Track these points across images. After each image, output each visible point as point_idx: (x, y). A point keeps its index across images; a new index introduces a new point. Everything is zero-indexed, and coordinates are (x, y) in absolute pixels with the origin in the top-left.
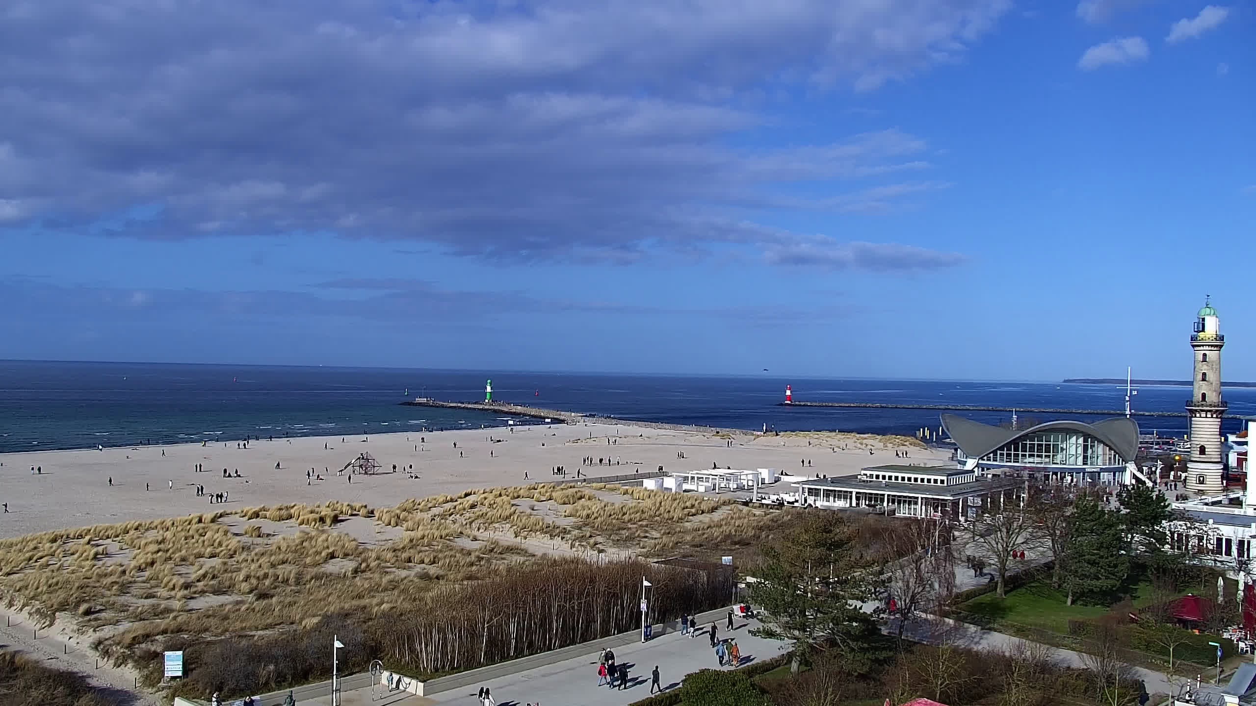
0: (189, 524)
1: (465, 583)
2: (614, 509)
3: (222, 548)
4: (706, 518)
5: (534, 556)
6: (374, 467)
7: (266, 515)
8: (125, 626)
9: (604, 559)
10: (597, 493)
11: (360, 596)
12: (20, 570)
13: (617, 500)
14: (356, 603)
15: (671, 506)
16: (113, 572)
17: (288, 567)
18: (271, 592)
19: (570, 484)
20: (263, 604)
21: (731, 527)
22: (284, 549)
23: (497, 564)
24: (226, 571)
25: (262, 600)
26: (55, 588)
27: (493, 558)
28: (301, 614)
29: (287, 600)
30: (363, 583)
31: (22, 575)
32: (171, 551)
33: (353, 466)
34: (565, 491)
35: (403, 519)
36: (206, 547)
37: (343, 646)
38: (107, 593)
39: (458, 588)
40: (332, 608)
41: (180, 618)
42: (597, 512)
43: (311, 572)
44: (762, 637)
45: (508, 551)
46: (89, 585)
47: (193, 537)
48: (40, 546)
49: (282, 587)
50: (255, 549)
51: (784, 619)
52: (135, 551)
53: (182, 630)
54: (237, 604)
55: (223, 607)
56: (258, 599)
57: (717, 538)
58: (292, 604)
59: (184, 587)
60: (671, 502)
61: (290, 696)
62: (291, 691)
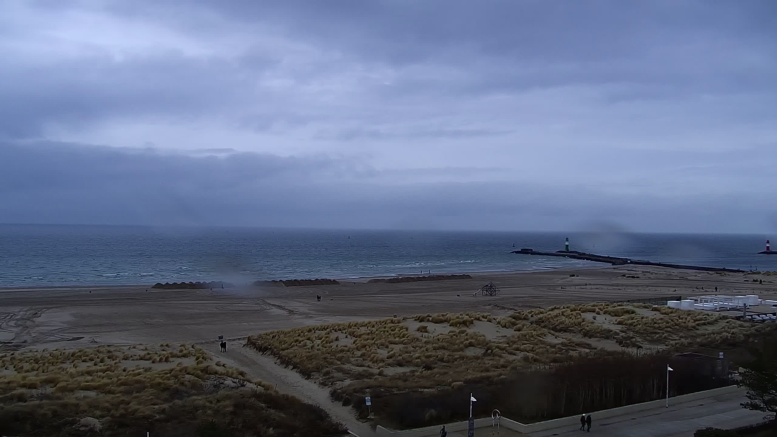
0: (385, 324)
1: (552, 364)
2: (648, 320)
3: (404, 339)
4: (710, 328)
5: (596, 348)
6: (496, 291)
7: (429, 319)
8: (348, 382)
9: (642, 352)
10: (637, 310)
11: (487, 370)
12: (291, 347)
13: (649, 314)
14: (484, 374)
15: (686, 319)
16: (342, 351)
17: (443, 351)
18: (433, 366)
19: (619, 303)
20: (428, 373)
21: (727, 334)
22: (441, 340)
23: (572, 353)
24: (407, 352)
25: (427, 370)
26: (310, 358)
27: (569, 349)
28: (450, 380)
29: (443, 371)
30: (488, 362)
31: (292, 350)
32: (375, 340)
33: (483, 291)
34: (615, 308)
35: (514, 324)
36: (395, 338)
37: (476, 400)
38: (339, 363)
39: (547, 367)
40: (469, 377)
41: (380, 379)
42: (637, 321)
43: (457, 355)
44: (750, 409)
45: (579, 345)
46: (329, 357)
47: (388, 332)
48: (302, 334)
49: (439, 363)
50: (424, 340)
51: (766, 398)
52: (354, 339)
53: (380, 386)
54: (413, 372)
55: (404, 373)
56: (425, 370)
57: (717, 341)
58: (446, 373)
59: (382, 361)
60: (686, 316)
61: (443, 430)
62: (444, 427)
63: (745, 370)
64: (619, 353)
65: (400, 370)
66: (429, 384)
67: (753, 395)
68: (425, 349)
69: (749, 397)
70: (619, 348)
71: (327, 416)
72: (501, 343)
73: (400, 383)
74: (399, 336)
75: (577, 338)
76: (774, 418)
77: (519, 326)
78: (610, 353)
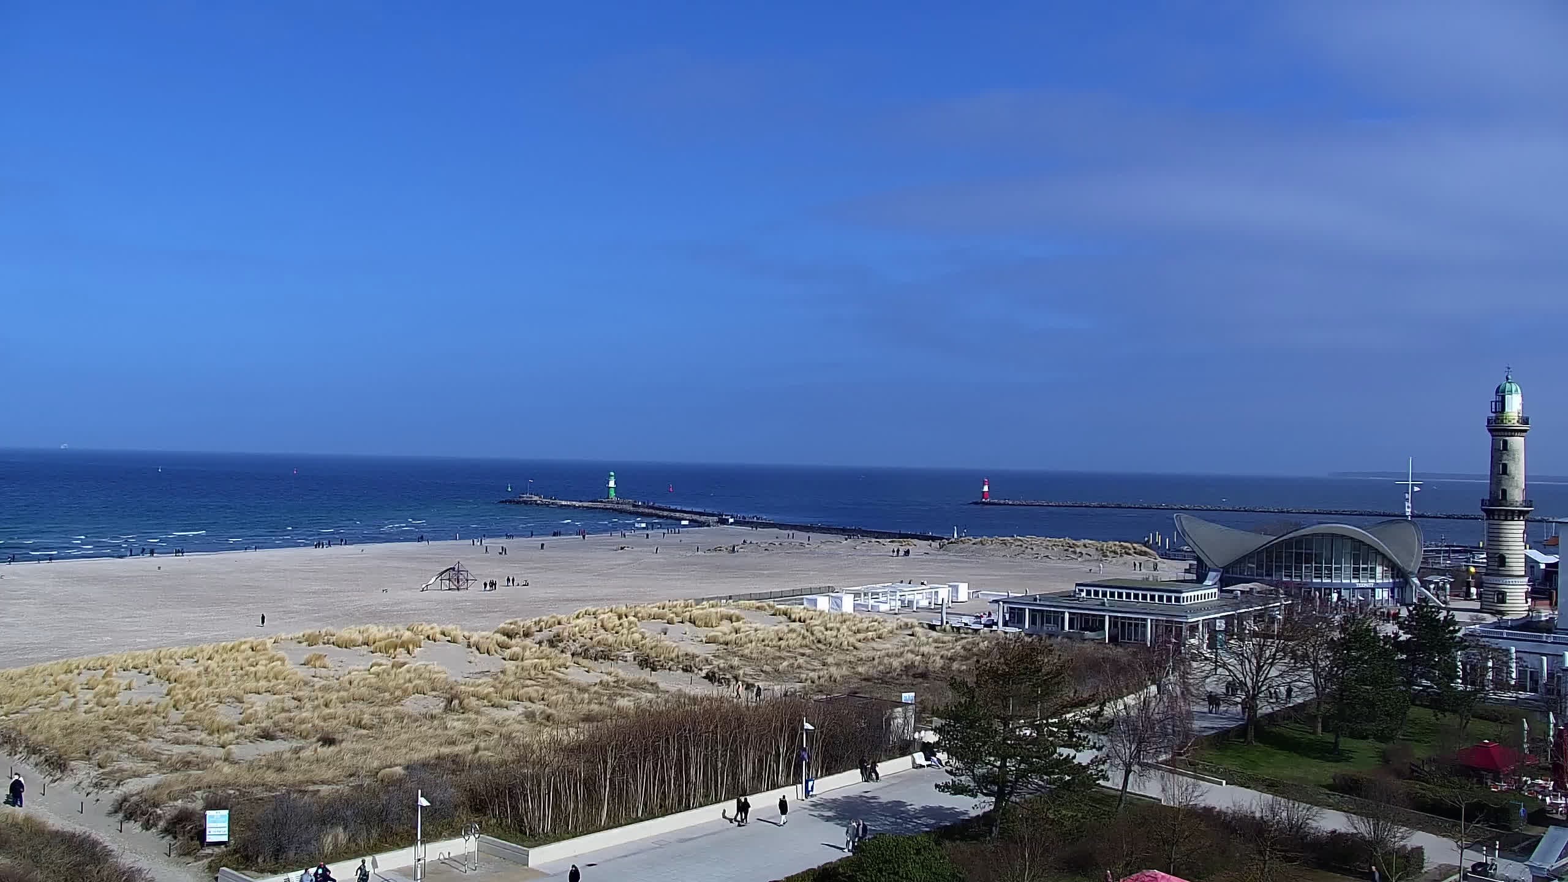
0: (237, 651)
1: (581, 725)
2: (767, 634)
3: (277, 682)
4: (882, 647)
5: (667, 691)
6: (468, 580)
7: (330, 639)
8: (154, 778)
10: (746, 614)
11: (452, 742)
14: (445, 750)
15: (838, 630)
16: (140, 712)
17: (360, 705)
18: (338, 737)
19: (711, 602)
20: (329, 751)
21: (913, 656)
22: (356, 683)
23: (622, 702)
24: (283, 710)
25: (327, 746)
26: (69, 731)
27: (615, 694)
28: (376, 764)
29: (359, 746)
30: (456, 724)
31: (26, 715)
32: (214, 686)
33: (441, 580)
34: (705, 611)
35: (503, 646)
36: (258, 681)
37: (429, 804)
38: (133, 738)
39: (572, 731)
40: (416, 756)
41: (227, 769)
42: (746, 636)
43: (389, 712)
44: (951, 794)
45: (635, 686)
46: (111, 727)
47: (242, 669)
48: (51, 680)
49: (352, 730)
50: (319, 683)
51: (980, 771)
52: (167, 686)
53: (227, 785)
54: (297, 751)
55: (278, 755)
56: (322, 745)
57: (895, 670)
58: (365, 752)
59: (229, 728)
60: (838, 625)
61: (362, 868)
62: (363, 861)
63: (943, 722)
64: (710, 699)
65: (269, 747)
66: (329, 775)
67: (957, 769)
68: (321, 701)
69: (950, 773)
70: (713, 690)
71: (108, 854)
72: (479, 685)
73: (271, 777)
74: (266, 677)
75: (630, 673)
76: (992, 807)
77: (514, 649)
78: (694, 700)
